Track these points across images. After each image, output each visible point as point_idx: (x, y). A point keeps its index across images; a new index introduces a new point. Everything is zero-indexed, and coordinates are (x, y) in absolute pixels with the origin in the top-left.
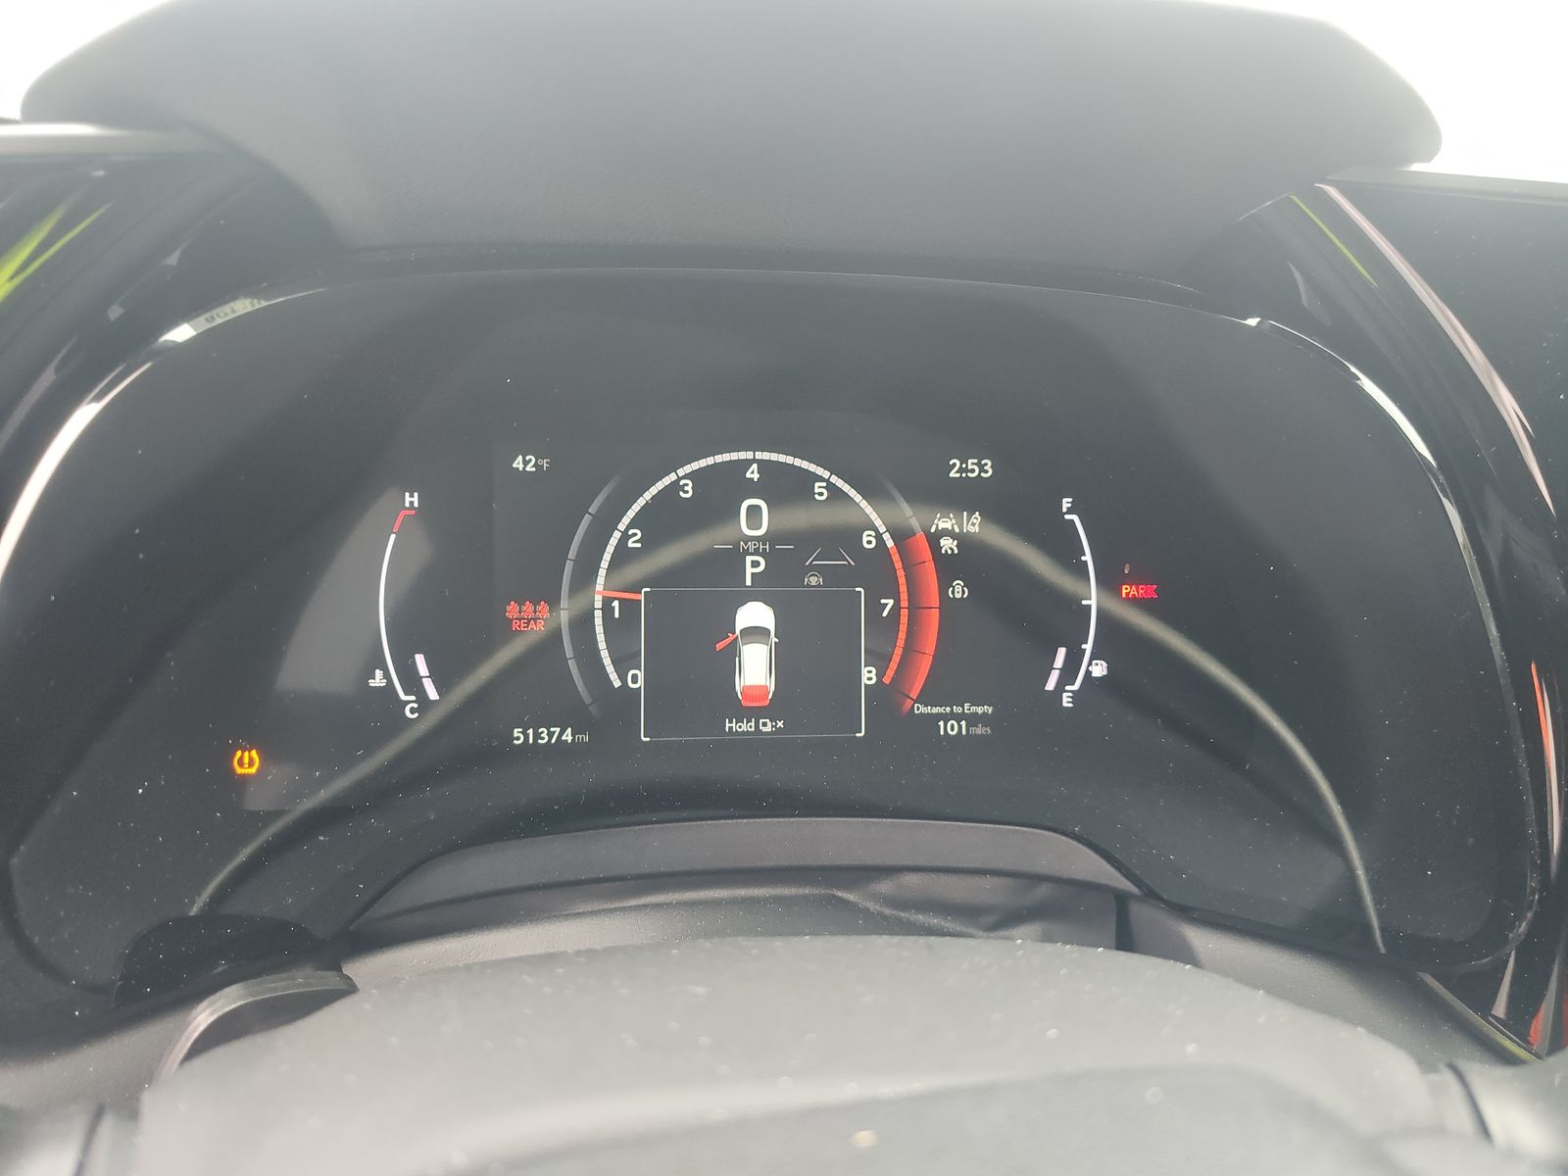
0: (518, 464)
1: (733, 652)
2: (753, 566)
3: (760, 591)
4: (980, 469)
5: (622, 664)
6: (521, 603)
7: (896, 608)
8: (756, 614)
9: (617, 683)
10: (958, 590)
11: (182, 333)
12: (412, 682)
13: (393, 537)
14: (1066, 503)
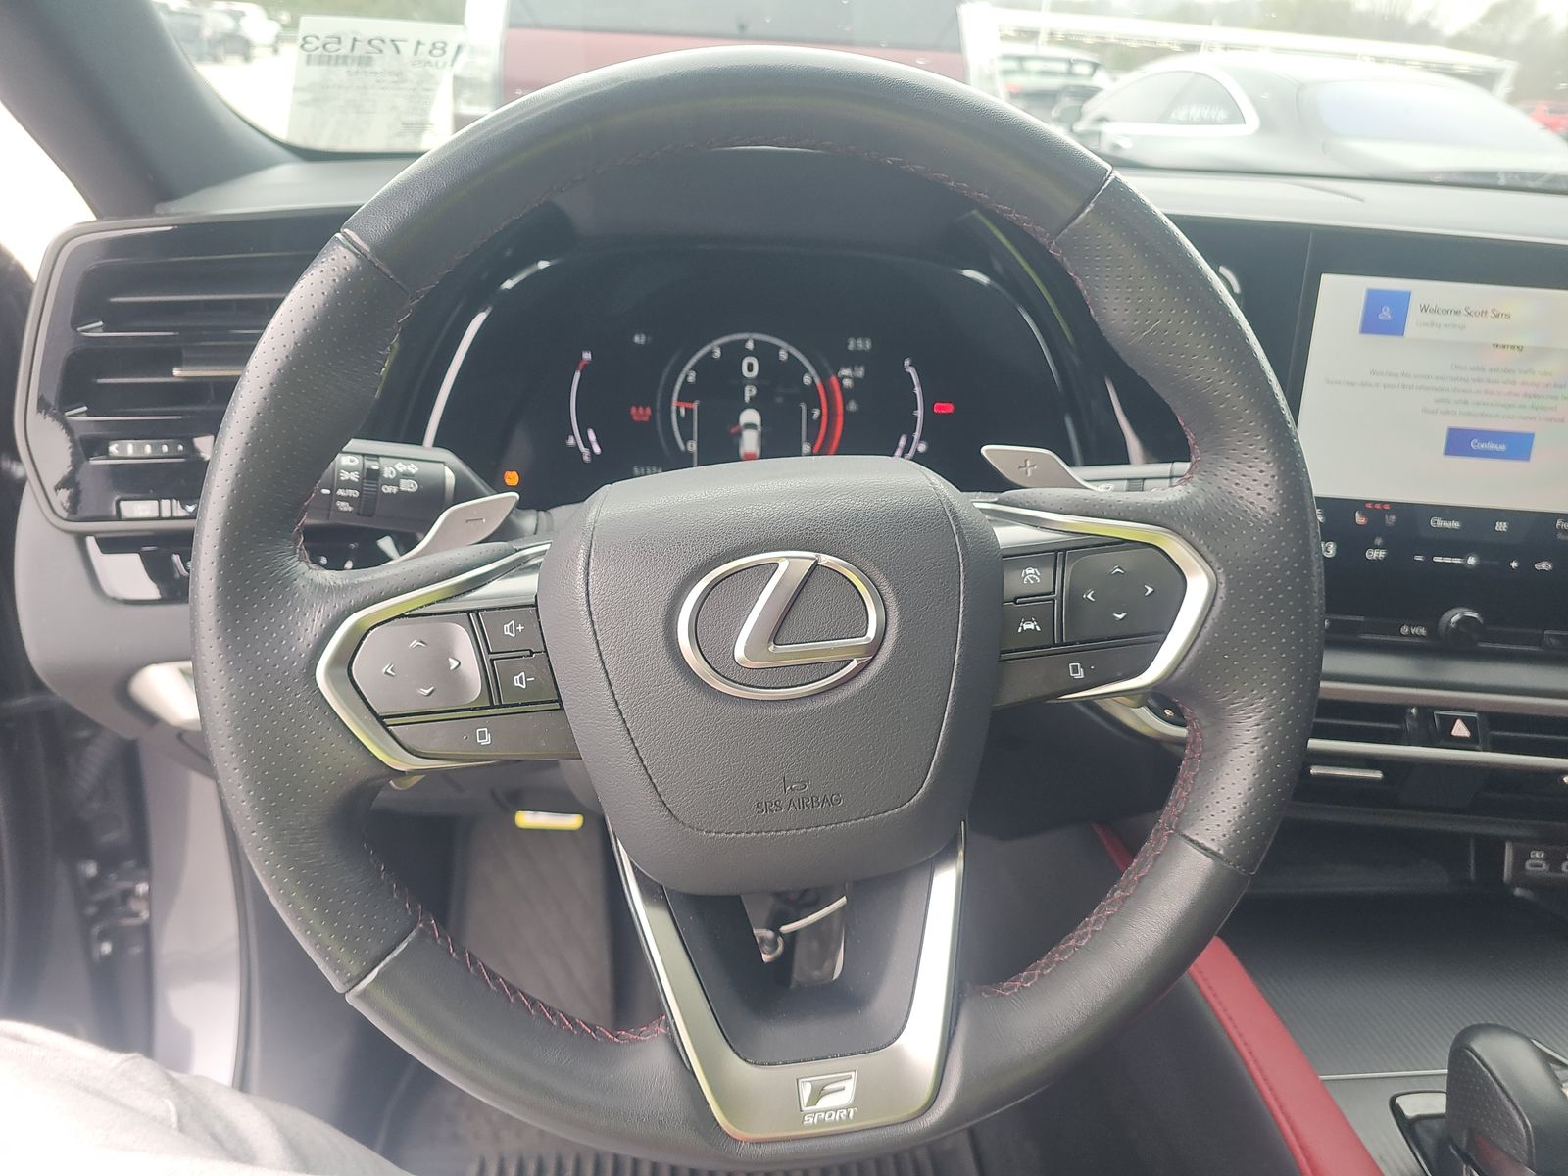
0: (637, 339)
1: (739, 434)
2: (749, 392)
3: (754, 404)
4: (864, 344)
5: (686, 438)
6: (637, 407)
7: (820, 416)
8: (750, 416)
9: (682, 447)
10: (852, 406)
11: (508, 285)
12: (587, 444)
13: (578, 375)
14: (907, 362)
